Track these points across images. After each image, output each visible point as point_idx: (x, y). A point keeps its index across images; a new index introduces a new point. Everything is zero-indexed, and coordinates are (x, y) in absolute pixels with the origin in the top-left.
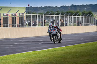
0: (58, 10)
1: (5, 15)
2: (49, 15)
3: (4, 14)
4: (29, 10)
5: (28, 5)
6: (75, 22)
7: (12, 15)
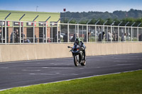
0: (110, 17)
1: (30, 24)
2: (96, 26)
3: (27, 23)
4: (65, 16)
5: (65, 10)
6: (135, 36)
7: (40, 24)
